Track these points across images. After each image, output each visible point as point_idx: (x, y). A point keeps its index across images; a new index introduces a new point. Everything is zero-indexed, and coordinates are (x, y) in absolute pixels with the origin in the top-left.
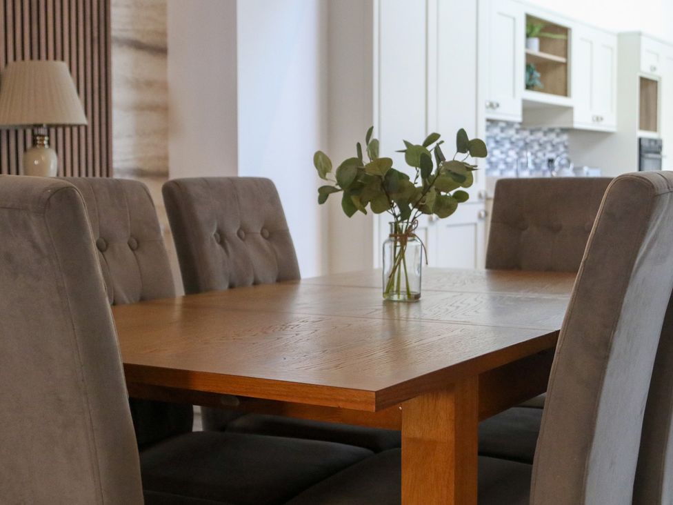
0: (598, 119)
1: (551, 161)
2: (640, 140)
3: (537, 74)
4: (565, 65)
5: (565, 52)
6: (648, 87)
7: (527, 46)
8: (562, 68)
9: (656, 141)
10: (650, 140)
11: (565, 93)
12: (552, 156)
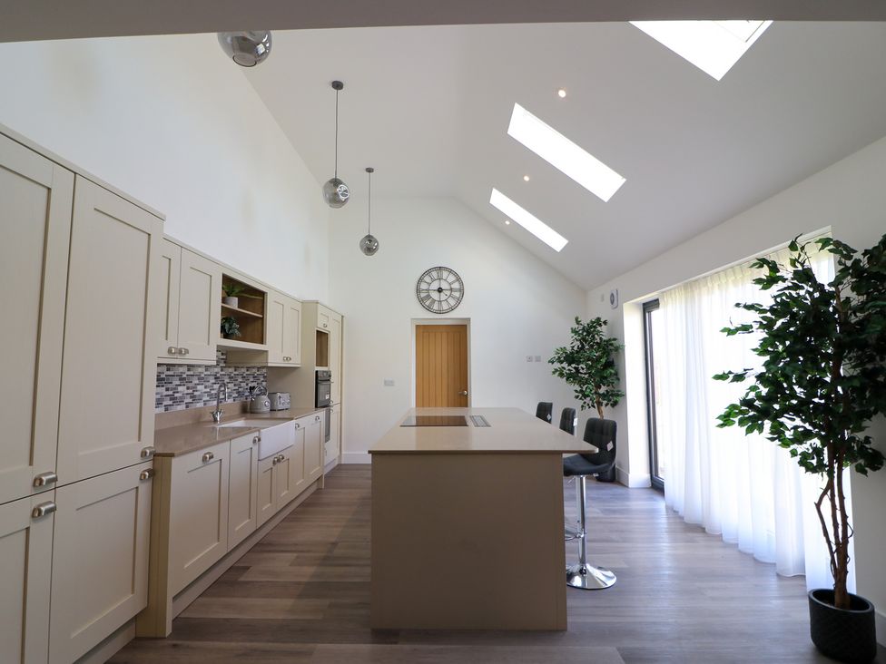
0: (288, 359)
1: (252, 389)
2: (317, 372)
3: (236, 325)
4: (262, 320)
5: (262, 310)
6: (322, 337)
7: (224, 300)
8: (260, 321)
9: (327, 372)
10: (324, 372)
11: (262, 341)
12: (254, 384)
